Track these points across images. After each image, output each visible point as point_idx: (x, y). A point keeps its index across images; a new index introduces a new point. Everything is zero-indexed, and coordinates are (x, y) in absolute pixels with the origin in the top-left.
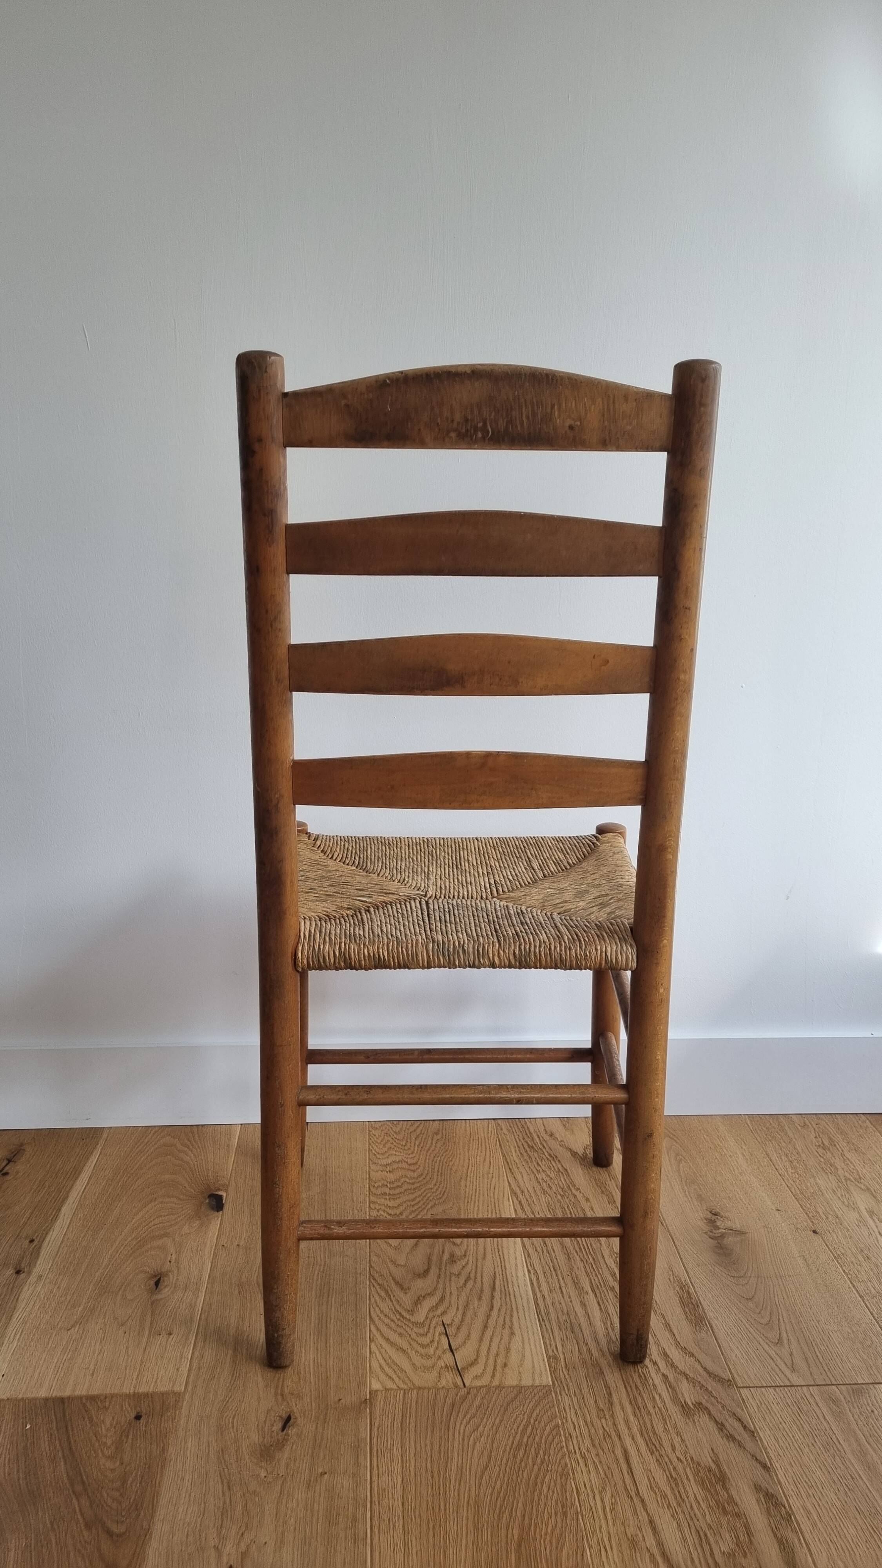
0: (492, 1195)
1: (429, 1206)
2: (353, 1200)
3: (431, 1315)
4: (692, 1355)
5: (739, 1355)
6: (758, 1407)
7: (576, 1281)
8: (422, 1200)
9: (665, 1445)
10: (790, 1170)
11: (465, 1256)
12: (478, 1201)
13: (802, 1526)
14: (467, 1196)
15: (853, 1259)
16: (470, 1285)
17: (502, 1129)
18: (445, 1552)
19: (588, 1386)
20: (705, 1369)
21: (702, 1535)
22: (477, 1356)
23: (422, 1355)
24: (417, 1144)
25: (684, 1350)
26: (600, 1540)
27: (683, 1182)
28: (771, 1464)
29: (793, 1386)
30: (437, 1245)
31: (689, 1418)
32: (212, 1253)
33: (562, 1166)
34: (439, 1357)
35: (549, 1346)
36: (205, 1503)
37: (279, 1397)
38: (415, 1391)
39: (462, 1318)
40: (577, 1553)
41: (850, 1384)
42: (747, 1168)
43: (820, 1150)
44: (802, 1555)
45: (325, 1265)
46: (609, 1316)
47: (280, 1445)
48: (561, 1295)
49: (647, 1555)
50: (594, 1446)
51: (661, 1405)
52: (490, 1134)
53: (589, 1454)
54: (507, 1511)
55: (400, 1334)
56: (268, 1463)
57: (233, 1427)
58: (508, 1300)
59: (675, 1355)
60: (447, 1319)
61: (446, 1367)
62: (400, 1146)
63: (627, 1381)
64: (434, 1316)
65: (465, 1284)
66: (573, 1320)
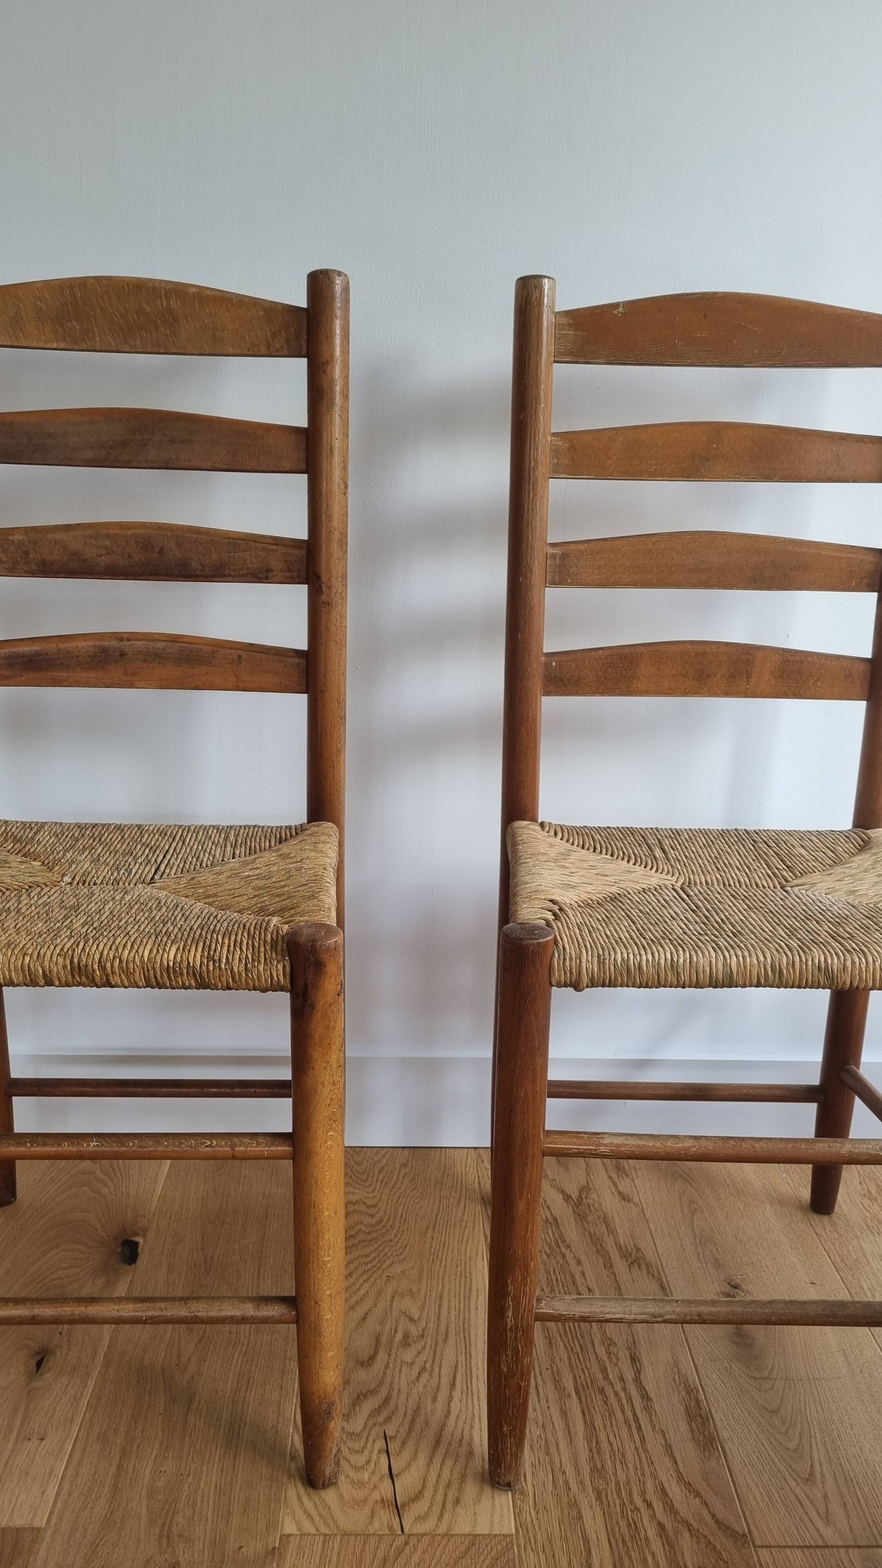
0: (463, 1251)
1: (385, 1265)
3: (371, 1422)
4: (698, 1494)
5: (759, 1498)
7: (557, 1378)
8: (378, 1256)
11: (422, 1336)
16: (424, 1377)
17: (483, 1162)
19: (561, 1537)
20: (714, 1516)
22: (424, 1487)
23: (353, 1482)
24: (380, 1178)
25: (689, 1489)
27: (698, 1240)
29: (827, 1546)
30: (389, 1320)
33: (551, 1214)
34: (375, 1486)
38: (338, 1538)
39: (410, 1429)
42: (776, 1223)
43: (866, 1202)
45: (248, 1345)
46: (595, 1431)
52: (468, 1168)
58: (470, 1403)
59: (675, 1491)
60: (391, 1430)
61: (382, 1500)
62: (359, 1181)
63: (612, 1531)
64: (375, 1424)
65: (418, 1378)
66: (549, 1436)
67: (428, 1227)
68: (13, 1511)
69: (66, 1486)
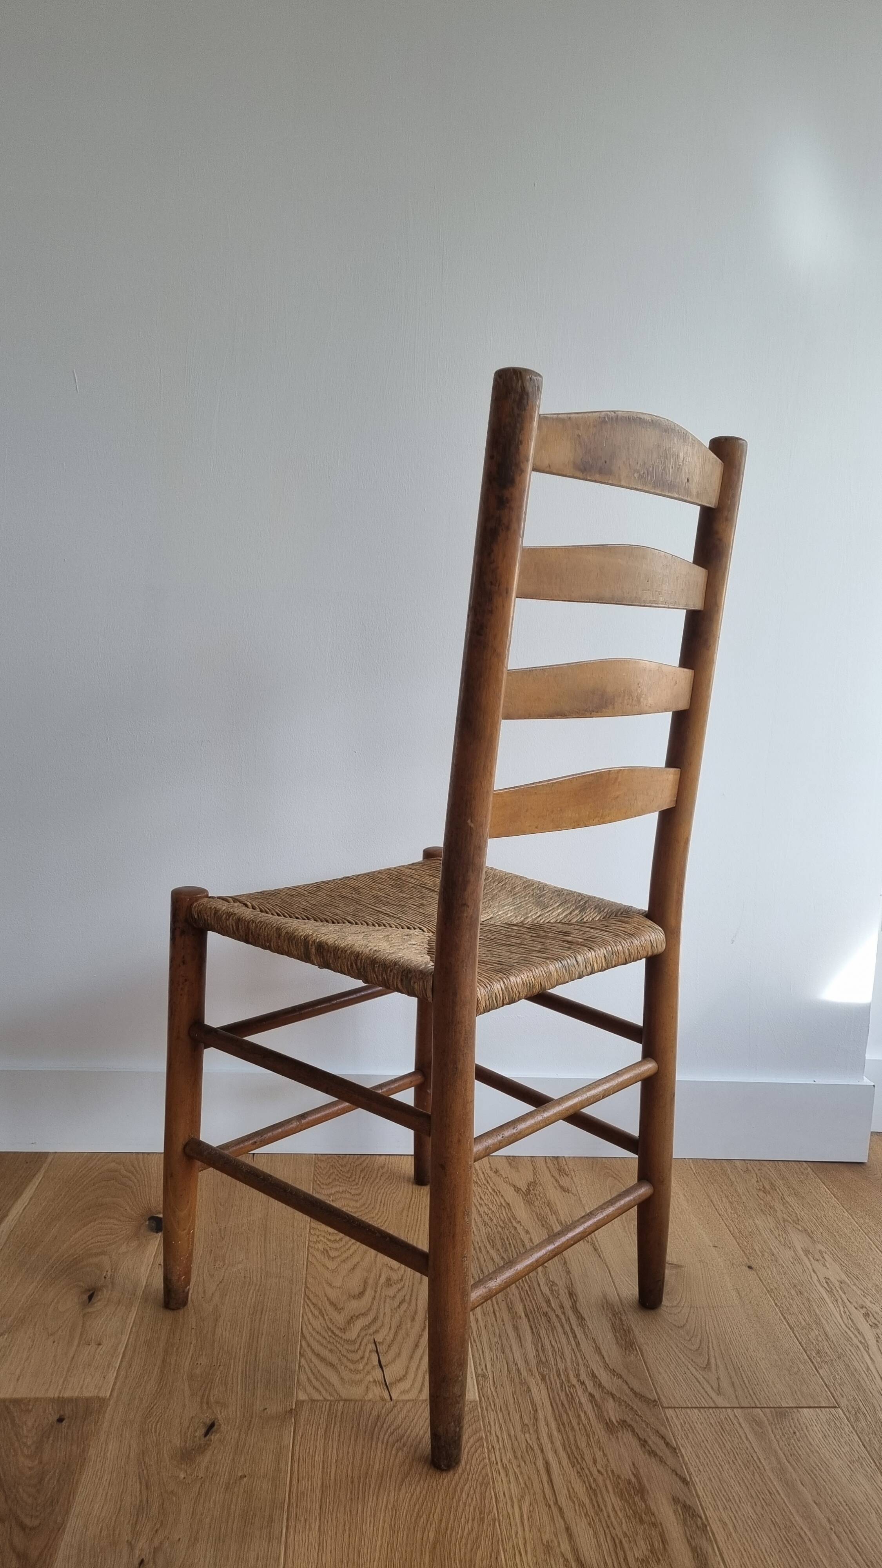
2: (293, 1226)
3: (363, 1334)
4: (620, 1376)
5: (667, 1378)
6: (682, 1426)
7: (510, 1306)
9: (586, 1458)
10: (729, 1210)
11: (401, 1280)
12: (419, 1230)
13: (716, 1536)
14: (408, 1224)
15: (786, 1294)
16: (404, 1306)
18: (359, 1552)
19: (514, 1403)
20: (632, 1389)
21: (617, 1541)
22: (406, 1372)
23: (351, 1370)
24: (362, 1176)
25: (613, 1372)
26: (515, 1544)
28: (691, 1478)
29: (718, 1408)
30: (374, 1269)
31: (612, 1435)
32: (148, 1270)
33: (505, 1200)
34: (368, 1372)
35: (478, 1364)
36: (121, 1501)
37: (205, 1407)
38: (341, 1403)
39: (394, 1338)
40: (491, 1557)
41: (774, 1408)
42: (687, 1208)
43: (761, 1194)
44: (714, 1560)
45: (260, 1285)
46: (541, 1339)
47: (201, 1450)
48: (494, 1319)
49: (561, 1560)
50: (516, 1458)
51: (586, 1422)
53: (511, 1466)
54: (424, 1515)
55: (331, 1351)
56: (189, 1465)
57: (156, 1432)
59: (604, 1376)
60: (379, 1338)
61: (375, 1381)
62: (345, 1178)
63: (553, 1399)
64: (366, 1335)
65: (399, 1306)
66: (505, 1342)
67: (404, 1209)
68: (81, 1388)
69: (123, 1373)
